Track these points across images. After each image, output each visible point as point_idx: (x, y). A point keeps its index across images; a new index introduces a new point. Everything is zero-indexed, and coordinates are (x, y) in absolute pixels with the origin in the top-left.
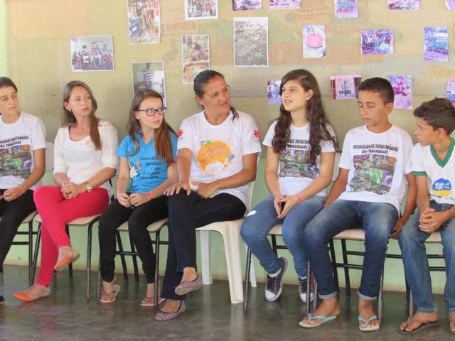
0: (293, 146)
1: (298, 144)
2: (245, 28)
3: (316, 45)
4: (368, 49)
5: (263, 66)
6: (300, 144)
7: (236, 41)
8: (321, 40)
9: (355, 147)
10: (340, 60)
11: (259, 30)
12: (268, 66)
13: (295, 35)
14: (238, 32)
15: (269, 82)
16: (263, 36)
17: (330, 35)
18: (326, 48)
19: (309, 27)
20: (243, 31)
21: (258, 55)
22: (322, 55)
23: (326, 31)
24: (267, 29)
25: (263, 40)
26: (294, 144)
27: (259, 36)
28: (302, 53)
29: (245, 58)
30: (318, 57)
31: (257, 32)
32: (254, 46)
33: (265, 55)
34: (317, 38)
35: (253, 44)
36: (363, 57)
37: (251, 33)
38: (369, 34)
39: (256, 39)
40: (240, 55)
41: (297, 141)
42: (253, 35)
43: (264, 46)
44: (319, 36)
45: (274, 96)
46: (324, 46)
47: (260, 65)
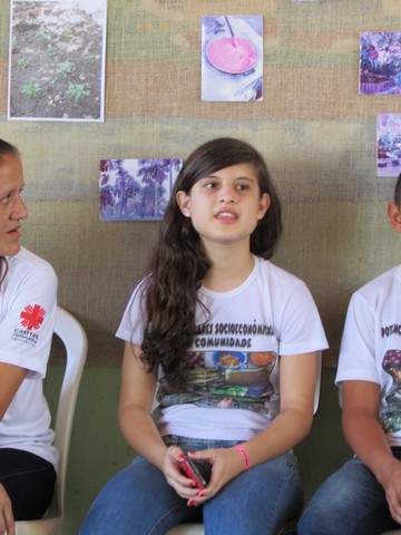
0: (210, 343)
1: (224, 336)
2: (42, 17)
3: (237, 67)
4: (377, 81)
5: (88, 119)
6: (230, 336)
7: (15, 52)
8: (253, 54)
9: (385, 332)
10: (300, 109)
11: (82, 24)
12: (102, 119)
13: (179, 40)
14: (22, 28)
15: (103, 163)
16: (91, 39)
17: (275, 42)
18: (264, 76)
19: (221, 19)
20: (35, 27)
21: (76, 90)
22: (251, 93)
23: (264, 33)
24: (102, 22)
25: (91, 51)
26: (213, 336)
27: (80, 40)
28: (199, 90)
29: (40, 97)
30: (241, 98)
31: (75, 30)
32: (66, 66)
33: (95, 91)
34: (240, 50)
35: (62, 60)
36: (362, 102)
37: (59, 32)
38: (380, 42)
39: (72, 48)
40: (26, 90)
41: (221, 328)
42: (63, 39)
43: (94, 67)
44: (247, 45)
45: (117, 200)
46: (259, 72)
47: (81, 117)
